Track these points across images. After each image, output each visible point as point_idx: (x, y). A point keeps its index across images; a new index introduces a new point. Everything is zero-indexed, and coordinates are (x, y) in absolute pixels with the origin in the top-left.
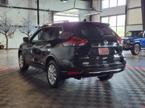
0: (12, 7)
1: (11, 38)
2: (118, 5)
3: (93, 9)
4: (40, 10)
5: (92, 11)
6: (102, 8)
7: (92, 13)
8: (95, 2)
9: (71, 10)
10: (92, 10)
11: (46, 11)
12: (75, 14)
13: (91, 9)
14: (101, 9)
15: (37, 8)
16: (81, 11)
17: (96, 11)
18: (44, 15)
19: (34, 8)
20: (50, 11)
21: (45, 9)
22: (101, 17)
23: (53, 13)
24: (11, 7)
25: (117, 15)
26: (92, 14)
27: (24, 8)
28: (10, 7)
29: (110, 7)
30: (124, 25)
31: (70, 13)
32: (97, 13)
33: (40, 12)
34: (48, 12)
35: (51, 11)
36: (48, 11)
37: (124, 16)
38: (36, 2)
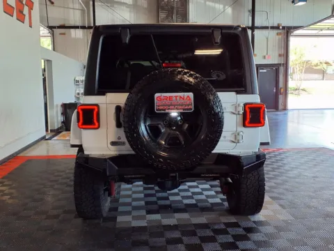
4: (258, 28)
11: (273, 28)
18: (267, 39)
20: (281, 27)
21: (270, 25)
23: (288, 31)
31: (328, 29)
33: (256, 32)
34: (275, 31)
35: (284, 28)
36: (277, 28)
38: (249, 11)
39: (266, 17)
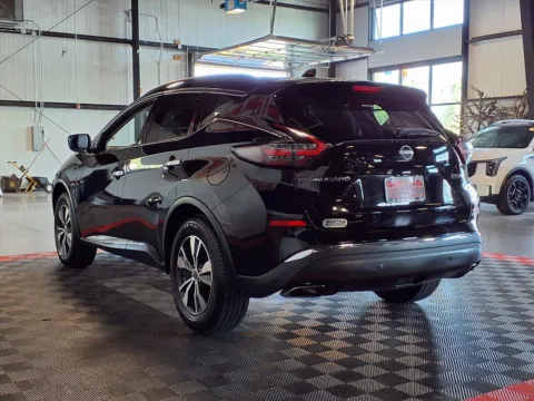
0: (37, 32)
1: (33, 150)
2: (436, 26)
3: (342, 41)
4: (143, 44)
5: (336, 49)
6: (376, 37)
7: (339, 53)
8: (349, 13)
9: (259, 44)
10: (337, 44)
11: (167, 46)
12: (274, 60)
13: (335, 39)
14: (371, 38)
15: (130, 37)
16: (295, 49)
17: (352, 47)
18: (158, 64)
19: (121, 37)
20: (180, 47)
21: (164, 41)
22: (371, 72)
23: (191, 54)
24: (34, 34)
25: (430, 62)
26: (336, 59)
27: (81, 37)
28: (29, 33)
29: (405, 32)
30: (459, 99)
31: (254, 57)
32: (357, 56)
33: (142, 51)
34: (172, 53)
35: (184, 48)
36: (174, 47)
37: (459, 65)
38: (127, 13)
39: (154, 26)
